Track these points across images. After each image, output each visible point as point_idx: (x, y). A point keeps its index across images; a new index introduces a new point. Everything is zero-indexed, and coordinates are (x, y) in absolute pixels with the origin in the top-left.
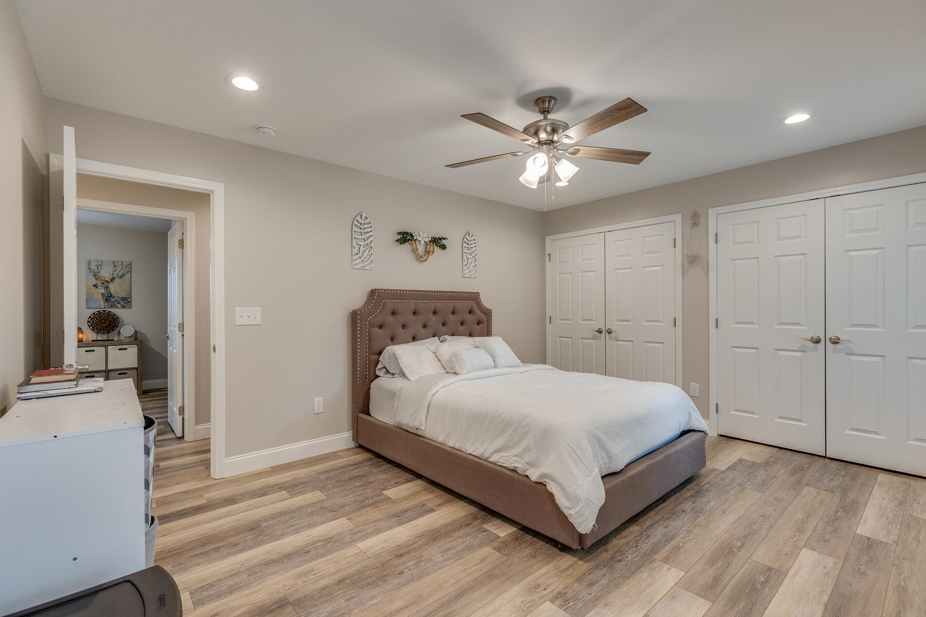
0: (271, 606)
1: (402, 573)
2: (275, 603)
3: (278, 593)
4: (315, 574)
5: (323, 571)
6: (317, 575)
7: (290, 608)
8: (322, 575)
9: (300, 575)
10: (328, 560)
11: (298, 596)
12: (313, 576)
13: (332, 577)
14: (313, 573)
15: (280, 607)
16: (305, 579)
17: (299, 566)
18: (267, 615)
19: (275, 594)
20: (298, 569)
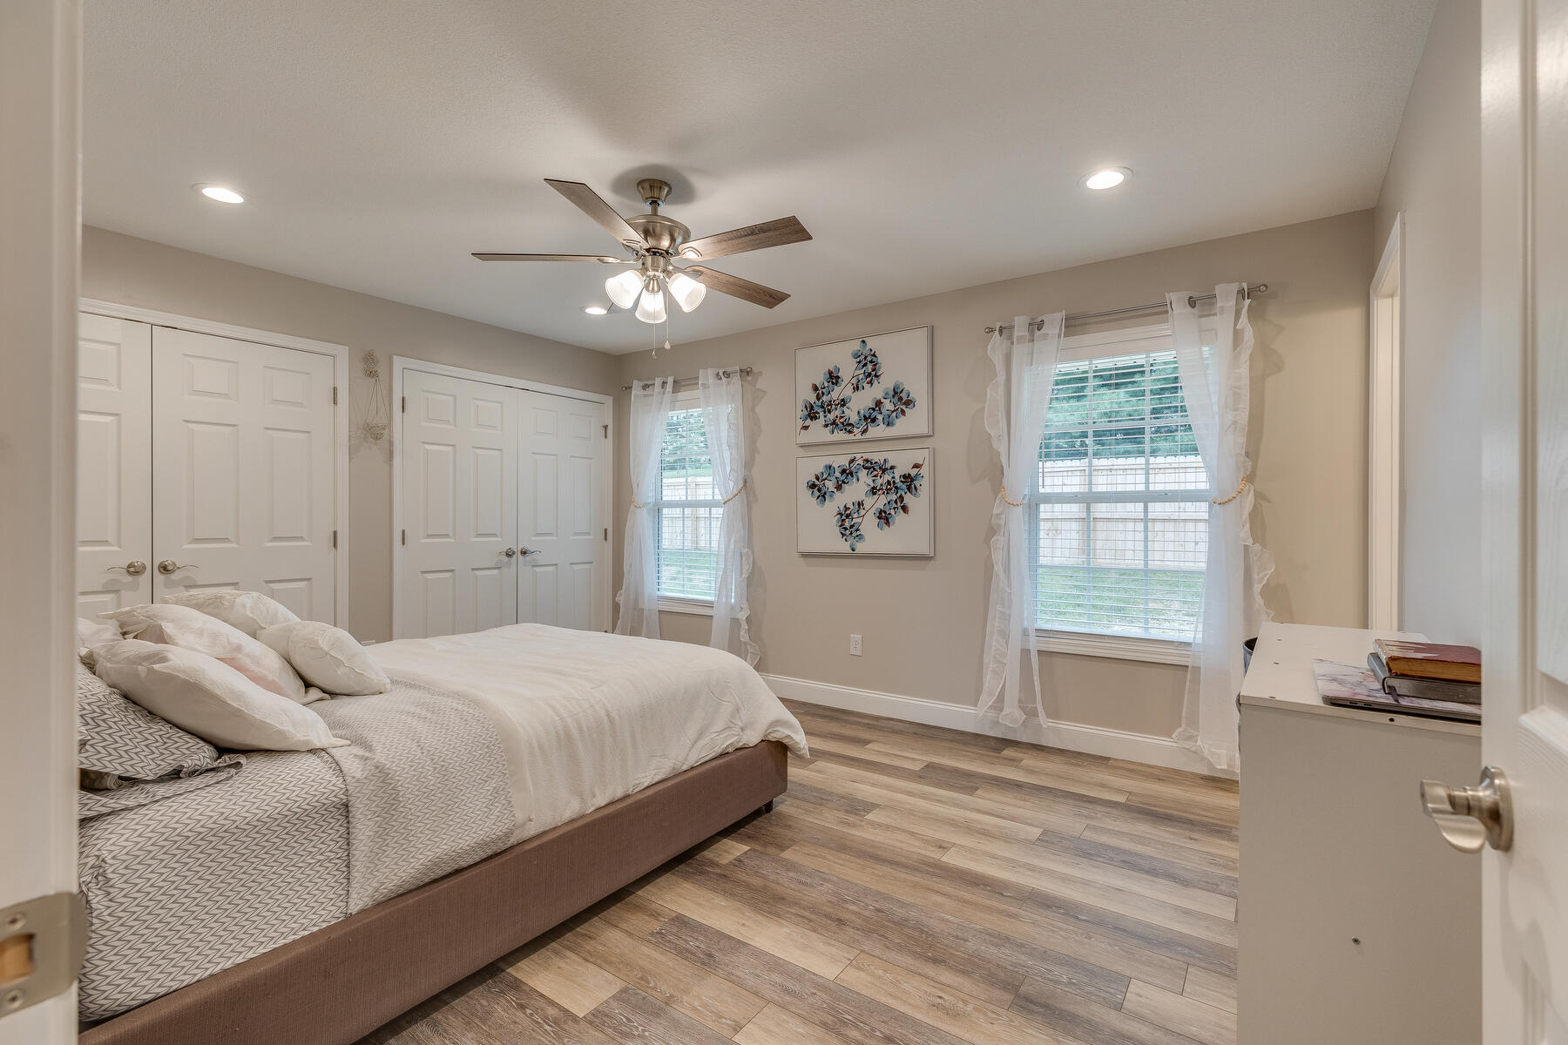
0: (1039, 1013)
1: (878, 910)
2: (1031, 1012)
3: (1011, 1021)
4: (940, 997)
5: (926, 992)
6: (939, 994)
7: (1023, 989)
8: (935, 987)
9: (953, 1014)
10: (895, 998)
11: (997, 993)
12: (946, 997)
13: (931, 974)
14: (939, 1001)
15: (1031, 1002)
16: (960, 1004)
17: (935, 1030)
18: (1056, 1007)
19: (1016, 1023)
20: (945, 1027)
